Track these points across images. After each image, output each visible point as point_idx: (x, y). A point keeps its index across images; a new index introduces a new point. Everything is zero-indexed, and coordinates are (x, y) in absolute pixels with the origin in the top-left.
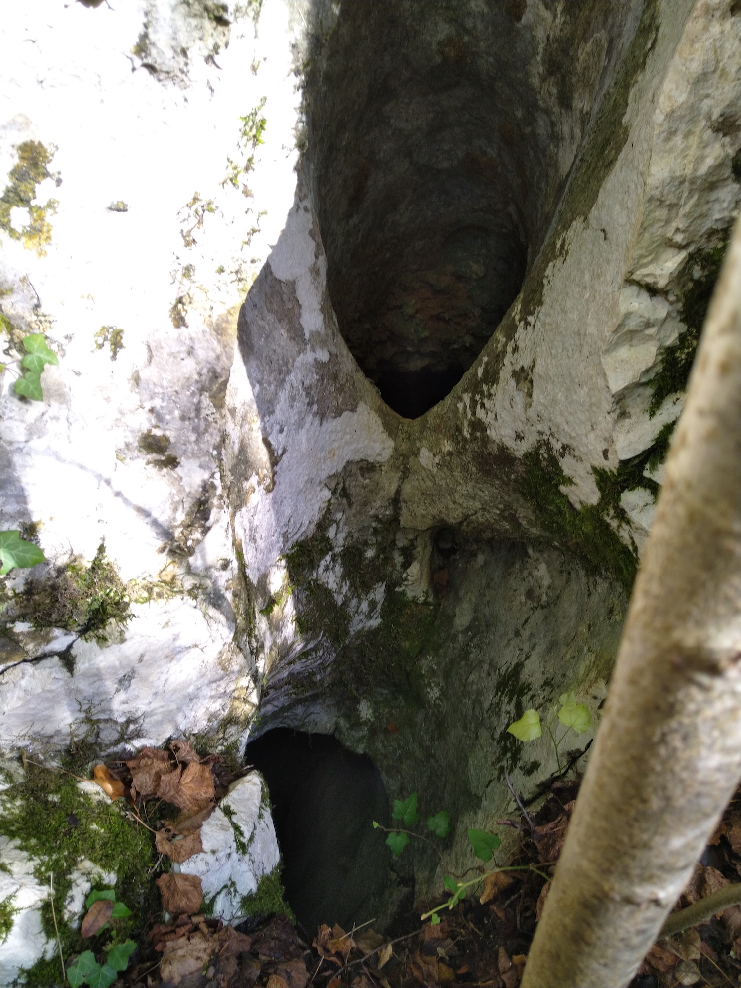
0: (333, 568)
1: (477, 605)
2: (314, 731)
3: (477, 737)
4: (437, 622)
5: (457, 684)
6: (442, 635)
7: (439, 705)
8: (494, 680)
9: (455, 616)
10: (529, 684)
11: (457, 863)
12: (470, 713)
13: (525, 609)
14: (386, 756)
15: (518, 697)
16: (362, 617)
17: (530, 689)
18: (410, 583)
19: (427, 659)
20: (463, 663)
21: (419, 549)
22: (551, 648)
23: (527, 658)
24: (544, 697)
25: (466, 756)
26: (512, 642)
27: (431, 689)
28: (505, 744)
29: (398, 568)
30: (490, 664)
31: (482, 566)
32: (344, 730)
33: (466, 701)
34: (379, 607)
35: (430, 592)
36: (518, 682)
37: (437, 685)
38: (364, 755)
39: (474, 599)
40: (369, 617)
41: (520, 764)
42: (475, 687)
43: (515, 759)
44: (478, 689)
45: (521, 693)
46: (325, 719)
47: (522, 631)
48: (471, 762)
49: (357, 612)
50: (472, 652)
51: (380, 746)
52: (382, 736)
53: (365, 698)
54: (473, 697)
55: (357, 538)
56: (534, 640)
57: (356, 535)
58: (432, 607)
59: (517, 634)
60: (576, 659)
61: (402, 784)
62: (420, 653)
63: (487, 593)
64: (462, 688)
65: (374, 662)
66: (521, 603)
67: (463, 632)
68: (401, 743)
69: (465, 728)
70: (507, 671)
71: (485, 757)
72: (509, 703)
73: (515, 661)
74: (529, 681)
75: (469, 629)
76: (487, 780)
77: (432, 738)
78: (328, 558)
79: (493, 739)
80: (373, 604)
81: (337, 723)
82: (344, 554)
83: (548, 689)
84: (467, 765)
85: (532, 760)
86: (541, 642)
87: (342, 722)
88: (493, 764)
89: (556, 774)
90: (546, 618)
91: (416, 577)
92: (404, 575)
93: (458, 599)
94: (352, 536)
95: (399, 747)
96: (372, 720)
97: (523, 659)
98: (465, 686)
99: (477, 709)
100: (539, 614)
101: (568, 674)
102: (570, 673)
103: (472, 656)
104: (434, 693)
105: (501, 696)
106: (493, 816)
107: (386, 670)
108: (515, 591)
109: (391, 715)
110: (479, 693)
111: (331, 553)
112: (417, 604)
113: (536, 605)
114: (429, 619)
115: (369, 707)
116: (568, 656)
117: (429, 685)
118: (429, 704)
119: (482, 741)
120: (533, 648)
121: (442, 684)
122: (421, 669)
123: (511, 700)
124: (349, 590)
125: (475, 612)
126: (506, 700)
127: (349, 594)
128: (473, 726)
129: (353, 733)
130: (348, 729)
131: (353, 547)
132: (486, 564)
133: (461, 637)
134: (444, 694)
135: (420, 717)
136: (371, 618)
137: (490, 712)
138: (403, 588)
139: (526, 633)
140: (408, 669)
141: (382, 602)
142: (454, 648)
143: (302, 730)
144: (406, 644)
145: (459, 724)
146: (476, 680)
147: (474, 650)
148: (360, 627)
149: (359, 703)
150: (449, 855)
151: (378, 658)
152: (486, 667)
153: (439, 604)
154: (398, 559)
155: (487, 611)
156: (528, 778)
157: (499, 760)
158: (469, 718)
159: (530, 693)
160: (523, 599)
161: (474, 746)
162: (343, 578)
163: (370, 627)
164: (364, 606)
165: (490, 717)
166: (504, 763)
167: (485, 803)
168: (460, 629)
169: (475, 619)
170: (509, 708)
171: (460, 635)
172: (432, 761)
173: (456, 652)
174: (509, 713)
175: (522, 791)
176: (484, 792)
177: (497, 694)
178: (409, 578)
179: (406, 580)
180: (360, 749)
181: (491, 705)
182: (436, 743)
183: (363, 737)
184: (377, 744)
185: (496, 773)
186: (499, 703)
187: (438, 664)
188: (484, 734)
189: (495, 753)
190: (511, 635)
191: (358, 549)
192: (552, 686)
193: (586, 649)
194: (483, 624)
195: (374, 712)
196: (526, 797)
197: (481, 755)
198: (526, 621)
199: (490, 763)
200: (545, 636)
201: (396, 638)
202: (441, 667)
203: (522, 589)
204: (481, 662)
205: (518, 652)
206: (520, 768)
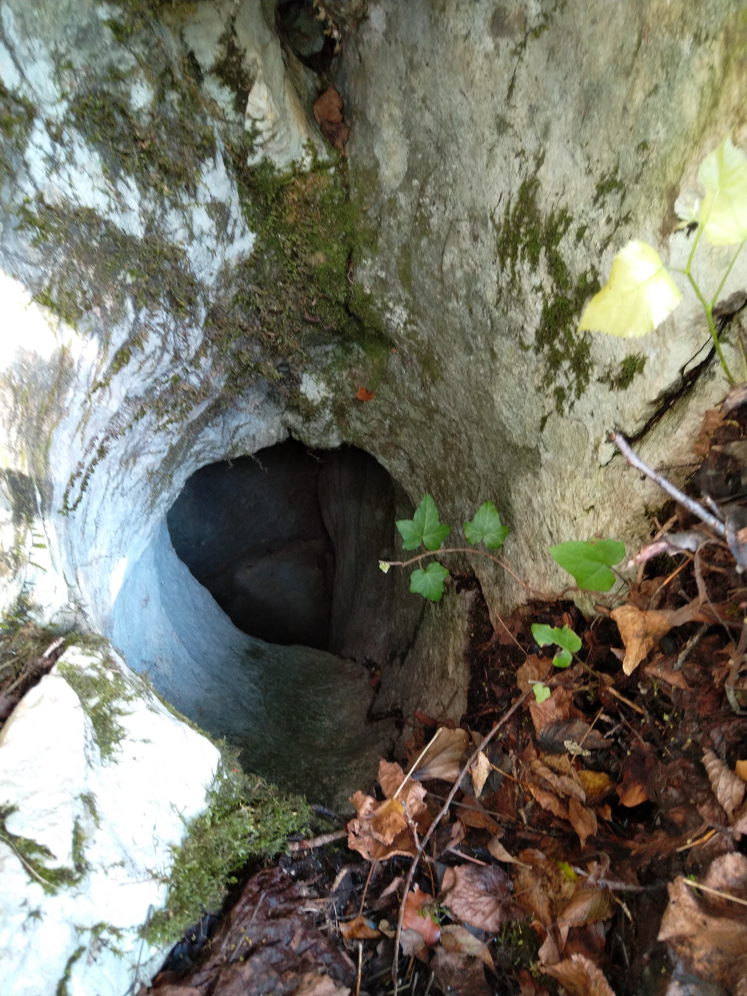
0: (70, 159)
1: (407, 120)
2: (257, 448)
3: (494, 356)
4: (354, 194)
5: (428, 283)
6: (372, 213)
7: (414, 332)
8: (490, 240)
9: (377, 165)
10: (564, 212)
11: (533, 552)
12: (467, 321)
13: (499, 63)
14: (372, 435)
15: (549, 249)
16: (210, 242)
17: (569, 221)
18: (266, 135)
19: (364, 267)
20: (424, 242)
21: (252, 55)
22: (588, 108)
23: (539, 162)
24: (609, 220)
25: (487, 392)
26: (498, 151)
27: (392, 312)
28: (552, 347)
29: (231, 116)
30: (472, 218)
31: (386, 34)
32: (299, 427)
33: (453, 304)
34: (236, 211)
35: (317, 141)
36: (538, 221)
37: (398, 301)
38: (344, 445)
39: (397, 112)
40: (224, 236)
41: (595, 373)
42: (459, 274)
43: (581, 367)
44: (466, 274)
45: (553, 237)
46: (263, 425)
47: (510, 116)
48: (497, 398)
49: (192, 237)
50: (431, 215)
51: (358, 425)
52: (354, 411)
53: (305, 370)
54: (463, 292)
55: (87, 68)
56: (541, 118)
57: (78, 59)
58: (332, 170)
59: (502, 126)
60: (663, 90)
61: (410, 461)
62: (349, 260)
63: (415, 82)
64: (439, 287)
65: (281, 312)
66: (487, 56)
67: (402, 188)
68: (385, 409)
69: (469, 350)
70: (507, 213)
71: (520, 383)
72: (533, 269)
73: (518, 182)
74: (562, 205)
75: (410, 174)
76: (539, 417)
77: (424, 385)
78: (40, 137)
79: (525, 348)
80: (219, 210)
81: (284, 423)
82: (80, 117)
83: (611, 199)
84: (493, 407)
85: (622, 357)
86: (559, 110)
87: (291, 418)
88: (539, 389)
89: (691, 366)
90: (552, 52)
91: (270, 117)
92: (248, 124)
93: (371, 129)
94: (70, 65)
95: (385, 416)
96: (331, 395)
97: (532, 169)
98: (442, 282)
99: (478, 309)
100: (534, 52)
101: (652, 137)
102: (658, 133)
103: (434, 221)
104: (398, 317)
105: (513, 266)
106: (573, 476)
107: (307, 316)
108: (467, 37)
109: (354, 377)
110: (471, 279)
111: (39, 124)
112: (302, 175)
113: (519, 38)
114: (337, 194)
115: (317, 382)
116: (639, 96)
117: (386, 308)
118: (399, 338)
119: (505, 360)
120: (546, 133)
121: (405, 295)
122: (362, 287)
123: (534, 261)
124: (144, 197)
125: (408, 137)
126: (527, 266)
127: (150, 206)
128: (480, 342)
129: (313, 425)
130: (303, 423)
131: (93, 93)
132: (391, 21)
133: (403, 200)
134: (414, 310)
135: (394, 362)
136: (231, 239)
137: (502, 304)
138: (260, 153)
139: (518, 115)
140: (341, 298)
141: (236, 198)
142: (399, 225)
143: (238, 455)
144: (319, 259)
145: (456, 348)
146: (457, 262)
147: (433, 209)
148: (217, 264)
149: (299, 382)
150: (515, 540)
151: (284, 303)
152: (465, 227)
153: (344, 159)
154: (224, 97)
155: (428, 120)
156: (622, 393)
157: (548, 379)
158: (469, 330)
159: (574, 227)
160: (488, 43)
161: (493, 372)
162: (112, 173)
163: (240, 256)
164: (202, 220)
165: (505, 313)
166: (561, 381)
167: (546, 456)
168: (396, 184)
169: (414, 149)
170: (536, 281)
171: (401, 196)
172: (437, 417)
173: (406, 229)
174: (540, 288)
175: (618, 419)
176: (539, 439)
177: (503, 265)
178: (259, 125)
179: (256, 133)
180: (334, 441)
181: (500, 291)
182: (433, 390)
183: (330, 424)
184: (352, 424)
185: (551, 403)
186: (513, 281)
187: (385, 266)
188: (504, 346)
189: (537, 370)
190: (490, 136)
191: (105, 94)
192: (620, 186)
193: (686, 45)
194: (432, 150)
195: (329, 383)
196: (631, 429)
197: (512, 382)
198: (511, 88)
199: (532, 390)
200: (564, 93)
201: (295, 255)
202: (392, 268)
203: (481, 22)
204: (453, 224)
205: (516, 162)
206: (600, 380)
